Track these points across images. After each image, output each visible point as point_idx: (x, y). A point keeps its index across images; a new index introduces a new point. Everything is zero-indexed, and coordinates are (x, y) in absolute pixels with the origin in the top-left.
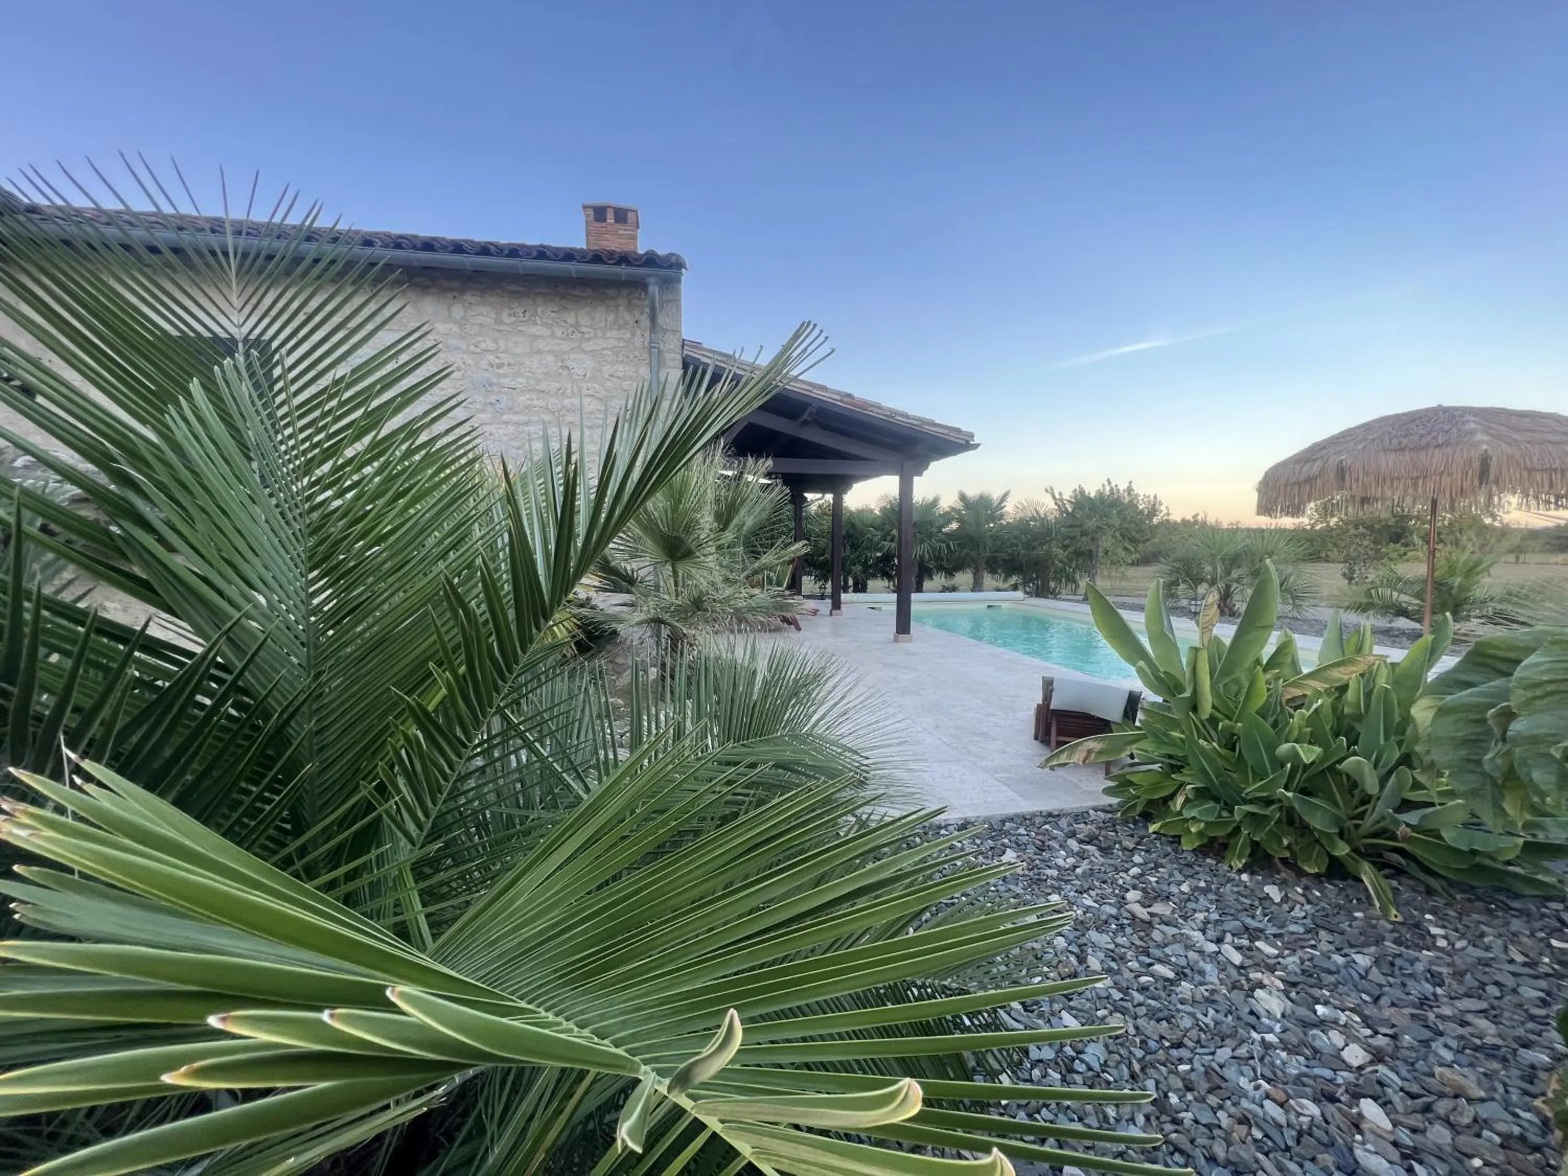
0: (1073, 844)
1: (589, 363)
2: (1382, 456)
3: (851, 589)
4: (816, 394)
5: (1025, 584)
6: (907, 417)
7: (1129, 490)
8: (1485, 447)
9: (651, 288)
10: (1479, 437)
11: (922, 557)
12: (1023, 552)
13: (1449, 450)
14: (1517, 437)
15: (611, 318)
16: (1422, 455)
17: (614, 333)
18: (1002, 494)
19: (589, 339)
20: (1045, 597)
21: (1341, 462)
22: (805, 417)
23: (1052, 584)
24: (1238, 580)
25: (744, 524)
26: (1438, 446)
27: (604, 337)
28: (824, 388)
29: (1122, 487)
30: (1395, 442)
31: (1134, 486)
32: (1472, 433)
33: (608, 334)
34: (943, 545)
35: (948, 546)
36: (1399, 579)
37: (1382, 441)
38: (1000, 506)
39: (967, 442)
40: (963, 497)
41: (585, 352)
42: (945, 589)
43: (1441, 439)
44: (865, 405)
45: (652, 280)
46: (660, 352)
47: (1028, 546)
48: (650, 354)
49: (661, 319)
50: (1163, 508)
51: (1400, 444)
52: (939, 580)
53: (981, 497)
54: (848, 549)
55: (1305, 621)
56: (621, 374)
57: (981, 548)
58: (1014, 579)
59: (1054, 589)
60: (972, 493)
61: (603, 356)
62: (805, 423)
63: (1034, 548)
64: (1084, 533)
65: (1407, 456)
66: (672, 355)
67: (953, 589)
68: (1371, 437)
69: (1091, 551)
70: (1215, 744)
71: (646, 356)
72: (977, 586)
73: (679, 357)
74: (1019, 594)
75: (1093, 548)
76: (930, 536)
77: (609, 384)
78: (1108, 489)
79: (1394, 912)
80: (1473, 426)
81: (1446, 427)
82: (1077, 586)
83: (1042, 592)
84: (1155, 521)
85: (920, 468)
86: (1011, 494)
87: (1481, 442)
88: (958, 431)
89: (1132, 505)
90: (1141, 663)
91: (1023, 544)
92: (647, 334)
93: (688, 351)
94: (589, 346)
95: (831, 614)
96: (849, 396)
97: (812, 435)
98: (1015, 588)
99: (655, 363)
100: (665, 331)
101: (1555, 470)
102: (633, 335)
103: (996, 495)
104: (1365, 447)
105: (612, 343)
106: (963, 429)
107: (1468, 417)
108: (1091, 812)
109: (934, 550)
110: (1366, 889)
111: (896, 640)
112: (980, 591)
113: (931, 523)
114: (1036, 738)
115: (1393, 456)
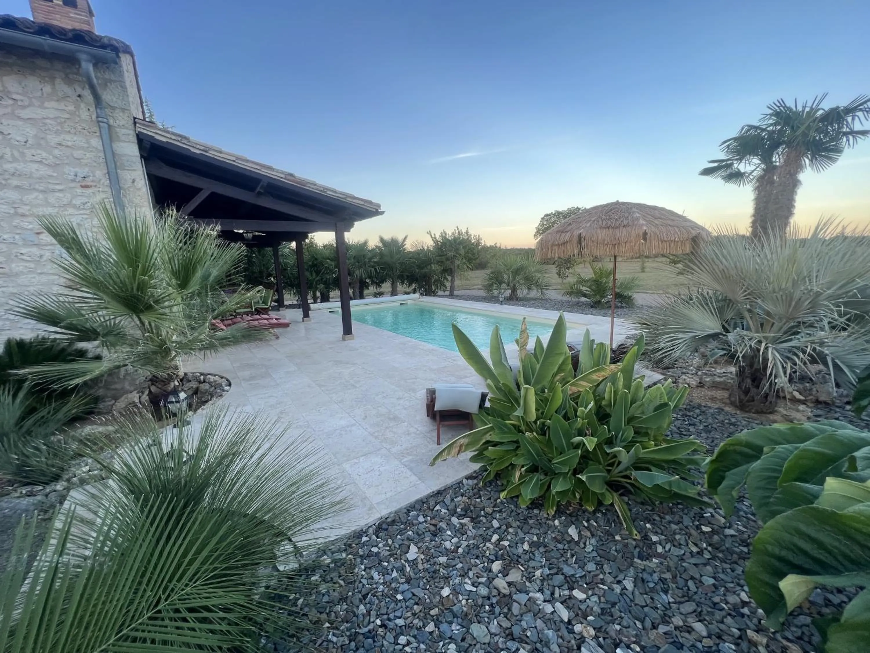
0: (455, 520)
1: (30, 131)
2: (599, 231)
3: (319, 301)
4: (264, 172)
5: (420, 288)
6: (335, 192)
7: (467, 232)
8: (645, 228)
9: (84, 64)
10: (642, 222)
11: (361, 277)
12: (417, 270)
13: (629, 229)
14: (656, 222)
15: (48, 89)
16: (617, 231)
17: (53, 104)
18: (404, 237)
19: (24, 107)
20: (430, 295)
21: (580, 234)
22: (258, 189)
23: (433, 288)
24: (518, 282)
25: (209, 275)
26: (624, 226)
27: (42, 107)
28: (270, 168)
29: (464, 231)
30: (605, 223)
31: (469, 231)
32: (638, 219)
33: (46, 104)
34: (373, 269)
35: (375, 269)
36: (583, 280)
37: (598, 221)
38: (403, 245)
39: (377, 210)
40: (382, 240)
41: (19, 118)
42: (376, 295)
43: (625, 222)
44: (303, 182)
45: (83, 57)
46: (109, 126)
47: (420, 267)
48: (100, 127)
49: (107, 96)
50: (483, 241)
51: (607, 224)
52: (372, 289)
53: (392, 239)
54: (314, 274)
55: (546, 300)
56: (69, 144)
57: (395, 270)
58: (413, 286)
59: (435, 290)
60: (387, 237)
61: (45, 124)
62: (259, 194)
63: (423, 268)
64: (447, 259)
65: (611, 231)
66: (124, 131)
67: (381, 294)
68: (593, 219)
69: (451, 269)
70: (535, 433)
71: (96, 129)
72: (394, 293)
73: (132, 133)
74: (417, 295)
75: (452, 267)
76: (365, 264)
77: (57, 152)
78: (457, 232)
79: (635, 532)
80: (638, 215)
81: (626, 215)
82: (446, 287)
83: (429, 292)
84: (479, 247)
85: (348, 227)
86: (408, 238)
87: (643, 225)
88: (370, 202)
89: (469, 240)
90: (489, 381)
91: (417, 266)
92: (93, 109)
93: (140, 129)
94: (25, 113)
95: (303, 321)
96: (291, 175)
97: (266, 202)
98: (414, 291)
99: (106, 136)
100: (113, 108)
101: (672, 241)
102: (77, 107)
103: (400, 238)
104: (591, 225)
105: (52, 114)
106: (373, 201)
107: (634, 210)
108: (465, 481)
109: (367, 272)
110: (616, 511)
111: (344, 339)
112: (396, 295)
113: (364, 256)
114: (428, 416)
115: (604, 231)
